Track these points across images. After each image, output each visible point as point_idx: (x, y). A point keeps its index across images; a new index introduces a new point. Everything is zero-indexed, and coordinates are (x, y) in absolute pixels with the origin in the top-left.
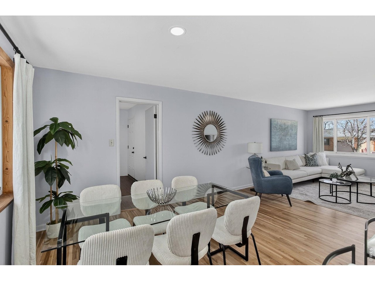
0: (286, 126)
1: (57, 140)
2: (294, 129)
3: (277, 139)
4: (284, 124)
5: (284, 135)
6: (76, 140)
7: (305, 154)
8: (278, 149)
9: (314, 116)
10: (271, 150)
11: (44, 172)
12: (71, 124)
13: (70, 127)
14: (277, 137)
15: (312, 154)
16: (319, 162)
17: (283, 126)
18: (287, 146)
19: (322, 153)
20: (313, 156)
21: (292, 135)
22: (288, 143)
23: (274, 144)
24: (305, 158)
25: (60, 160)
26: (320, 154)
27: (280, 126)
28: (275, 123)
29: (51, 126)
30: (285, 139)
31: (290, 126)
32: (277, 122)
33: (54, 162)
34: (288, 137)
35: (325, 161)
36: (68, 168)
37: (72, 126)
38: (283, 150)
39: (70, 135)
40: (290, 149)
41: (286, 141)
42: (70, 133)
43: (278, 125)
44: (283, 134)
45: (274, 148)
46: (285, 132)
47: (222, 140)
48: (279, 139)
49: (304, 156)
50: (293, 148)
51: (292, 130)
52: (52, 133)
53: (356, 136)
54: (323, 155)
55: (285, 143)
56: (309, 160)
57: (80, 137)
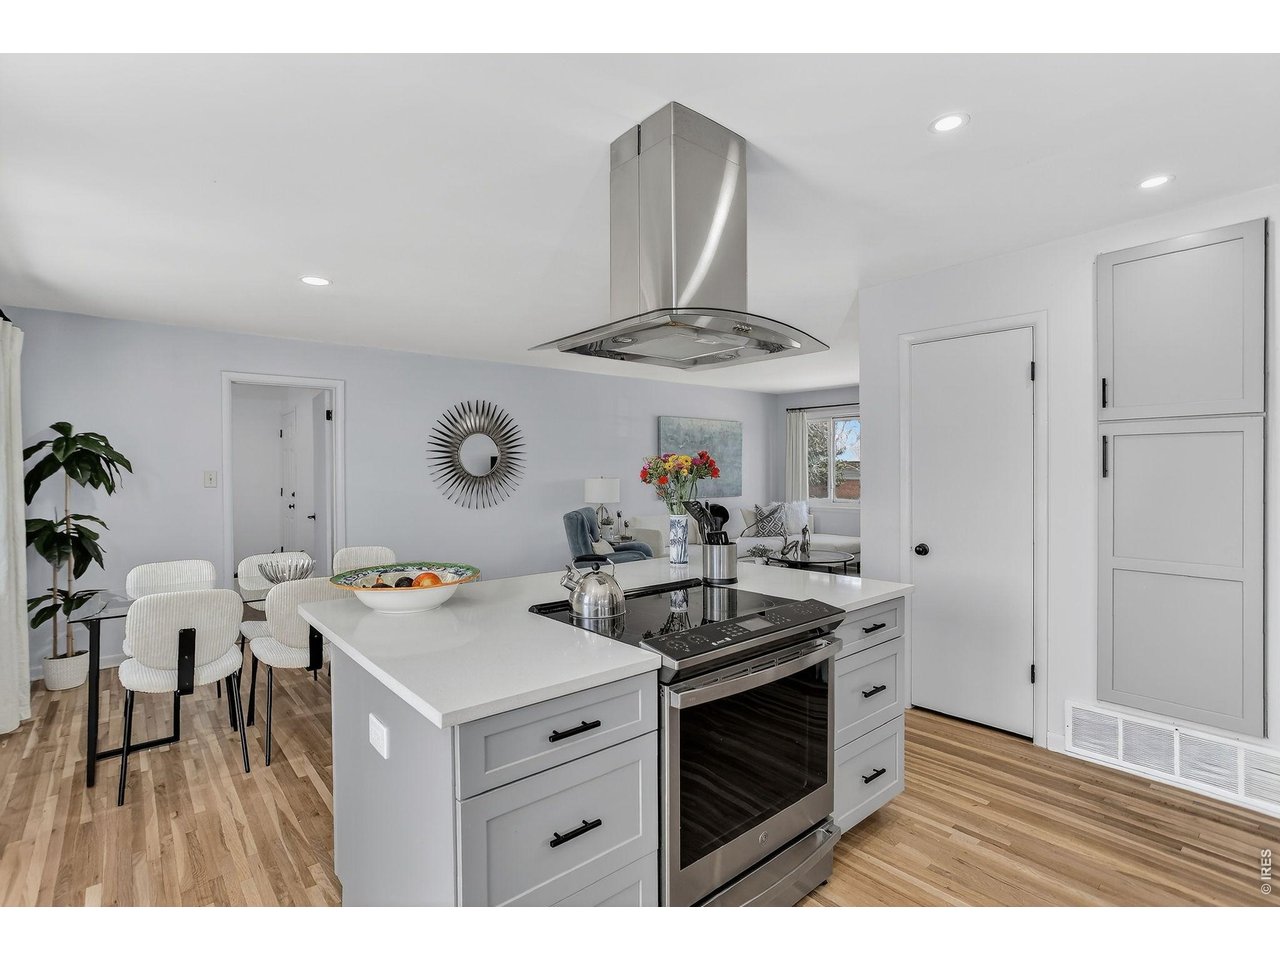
0: (706, 436)
1: (72, 473)
2: (731, 442)
4: (701, 429)
6: (119, 474)
7: (756, 507)
9: (787, 410)
11: (36, 546)
12: (104, 438)
13: (103, 444)
15: (775, 504)
16: (789, 524)
17: (698, 435)
18: (711, 487)
19: (802, 503)
21: (725, 457)
24: (756, 515)
25: (77, 517)
26: (794, 505)
27: (687, 434)
28: (671, 426)
29: (57, 445)
31: (717, 434)
32: (679, 424)
33: (61, 523)
35: (805, 521)
36: (96, 536)
37: (107, 445)
39: (102, 461)
40: (719, 494)
42: (104, 458)
43: (682, 432)
47: (510, 470)
49: (754, 510)
50: (729, 490)
51: (726, 445)
52: (60, 457)
54: (801, 509)
57: (127, 465)
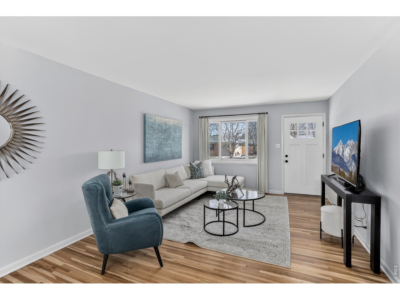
0: (168, 127)
2: (178, 131)
3: (155, 144)
4: (165, 123)
5: (164, 139)
7: (191, 164)
8: (156, 159)
9: (200, 117)
10: (145, 160)
14: (155, 141)
15: (197, 162)
16: (205, 172)
17: (164, 126)
18: (169, 154)
19: (208, 161)
20: (199, 165)
21: (175, 138)
22: (170, 149)
23: (149, 152)
24: (190, 168)
26: (206, 162)
27: (159, 125)
28: (151, 120)
30: (166, 144)
31: (172, 126)
32: (155, 119)
34: (170, 142)
35: (211, 169)
38: (162, 160)
40: (173, 158)
41: (168, 147)
43: (156, 124)
44: (163, 137)
45: (149, 158)
46: (167, 134)
48: (157, 144)
49: (189, 165)
50: (176, 156)
51: (176, 133)
53: (232, 142)
54: (209, 164)
55: (167, 149)
56: (194, 171)
